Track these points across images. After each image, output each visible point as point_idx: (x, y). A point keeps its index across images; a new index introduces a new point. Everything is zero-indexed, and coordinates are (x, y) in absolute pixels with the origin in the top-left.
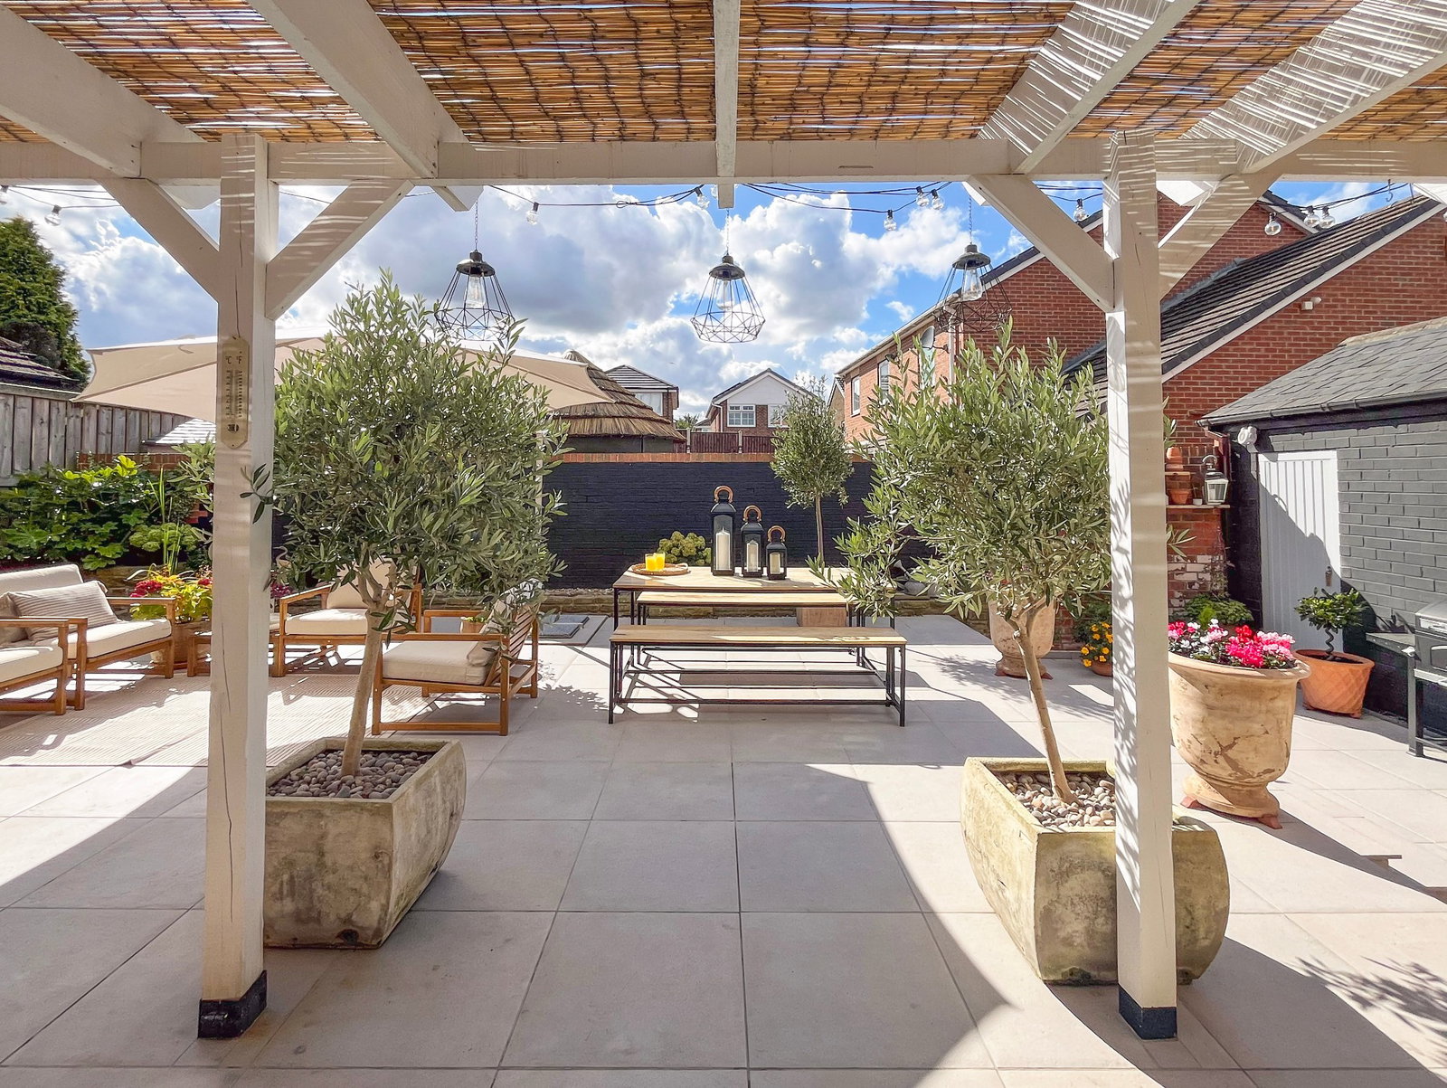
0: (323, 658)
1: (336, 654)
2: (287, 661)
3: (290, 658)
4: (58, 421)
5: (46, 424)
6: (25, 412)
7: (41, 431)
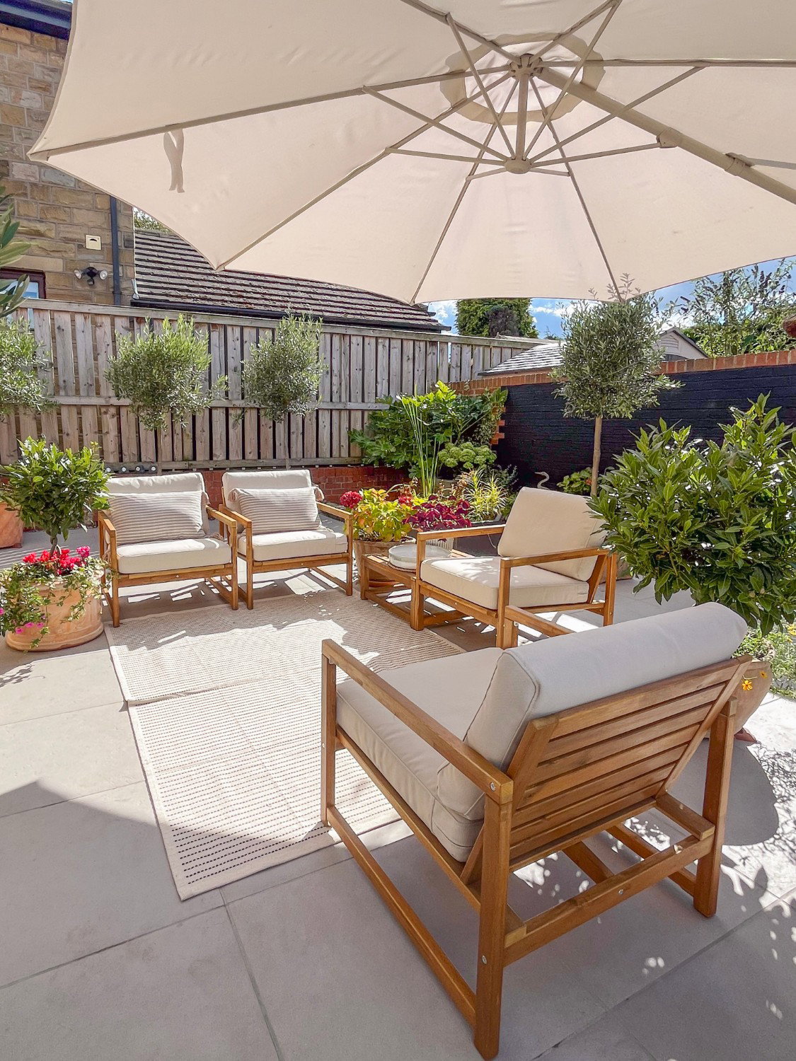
4: (420, 356)
5: (411, 361)
6: (395, 352)
7: (408, 366)
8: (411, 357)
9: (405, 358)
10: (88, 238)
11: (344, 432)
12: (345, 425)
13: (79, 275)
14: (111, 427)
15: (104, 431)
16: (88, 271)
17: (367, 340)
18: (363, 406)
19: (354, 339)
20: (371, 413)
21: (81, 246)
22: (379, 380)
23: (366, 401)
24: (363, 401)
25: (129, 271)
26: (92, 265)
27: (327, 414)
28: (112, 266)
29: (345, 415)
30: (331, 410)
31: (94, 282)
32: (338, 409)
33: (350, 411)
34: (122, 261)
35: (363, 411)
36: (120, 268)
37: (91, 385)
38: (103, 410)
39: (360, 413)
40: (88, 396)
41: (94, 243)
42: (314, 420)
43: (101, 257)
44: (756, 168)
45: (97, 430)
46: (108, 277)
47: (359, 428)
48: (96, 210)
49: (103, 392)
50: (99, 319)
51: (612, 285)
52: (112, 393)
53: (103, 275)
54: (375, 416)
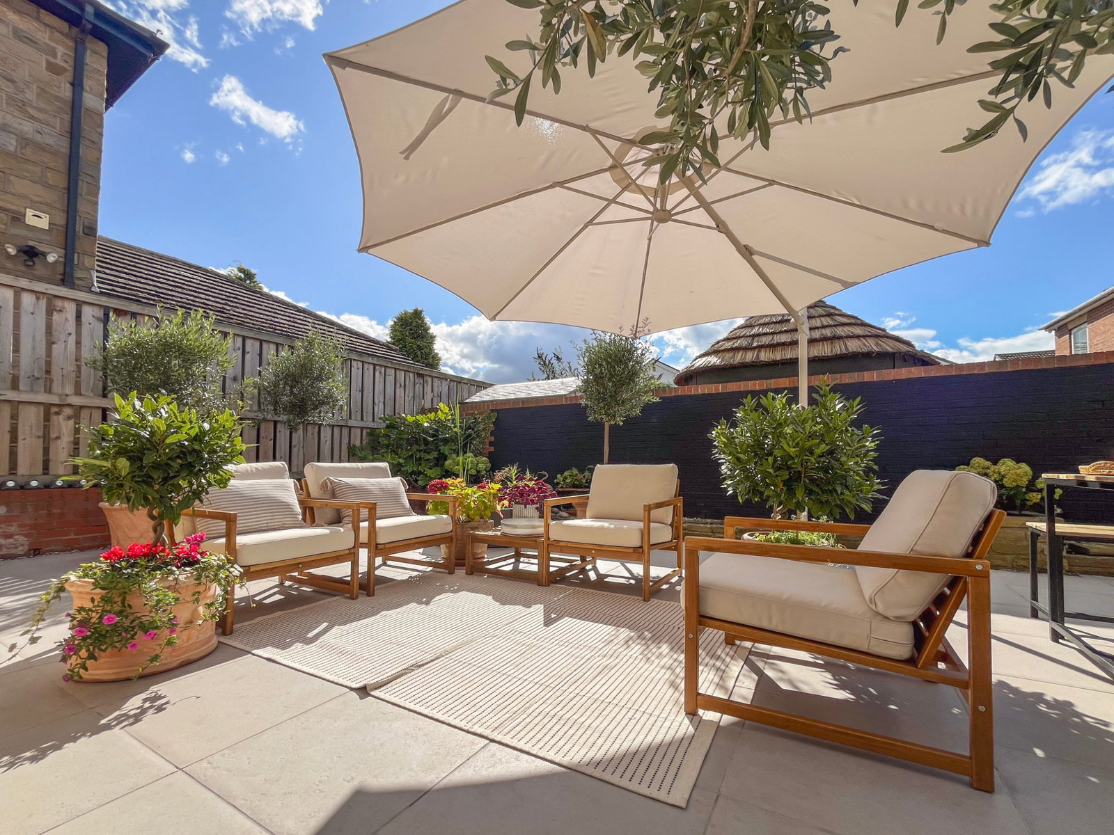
0: (583, 571)
1: (595, 568)
2: (552, 569)
3: (554, 566)
4: (409, 385)
5: (403, 388)
6: (390, 379)
7: (400, 392)
8: (403, 384)
9: (398, 385)
10: (29, 213)
11: (345, 447)
12: (345, 441)
13: (12, 251)
14: (64, 430)
15: (53, 435)
16: (26, 249)
17: (366, 366)
18: (362, 424)
19: (354, 363)
20: (368, 431)
21: (18, 219)
22: (376, 402)
23: (365, 419)
24: (362, 419)
25: (87, 261)
26: (31, 243)
27: (329, 430)
28: (63, 251)
29: (345, 431)
30: (333, 426)
31: (34, 263)
32: (339, 426)
33: (350, 428)
34: (78, 248)
35: (362, 429)
36: (76, 255)
37: (38, 379)
38: (54, 409)
39: (359, 430)
40: (32, 390)
41: (38, 220)
42: (316, 435)
43: (47, 238)
44: (755, 257)
45: (41, 434)
46: (56, 262)
47: (358, 444)
48: (46, 185)
49: (56, 388)
50: (59, 303)
51: (635, 325)
52: (69, 389)
53: (51, 258)
54: (372, 433)
